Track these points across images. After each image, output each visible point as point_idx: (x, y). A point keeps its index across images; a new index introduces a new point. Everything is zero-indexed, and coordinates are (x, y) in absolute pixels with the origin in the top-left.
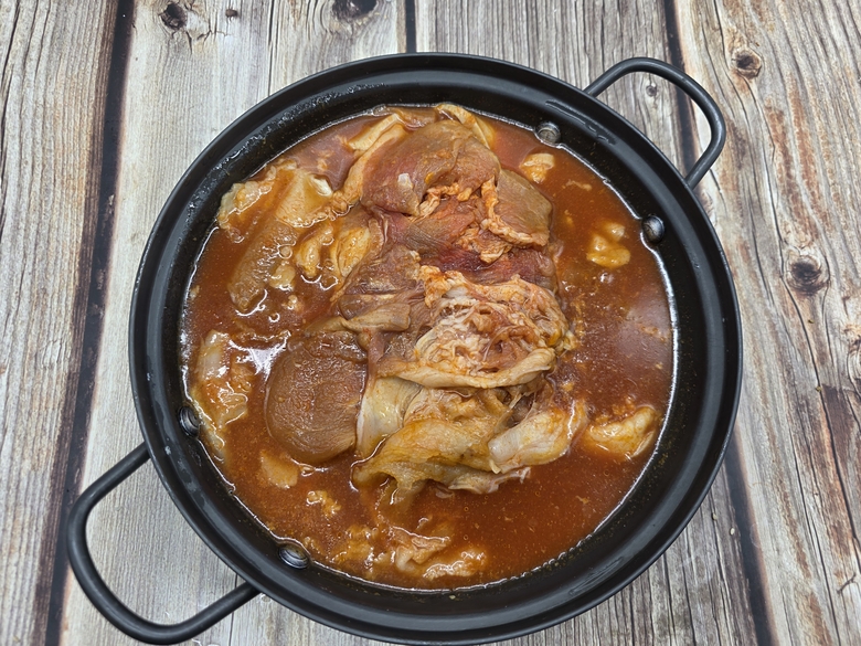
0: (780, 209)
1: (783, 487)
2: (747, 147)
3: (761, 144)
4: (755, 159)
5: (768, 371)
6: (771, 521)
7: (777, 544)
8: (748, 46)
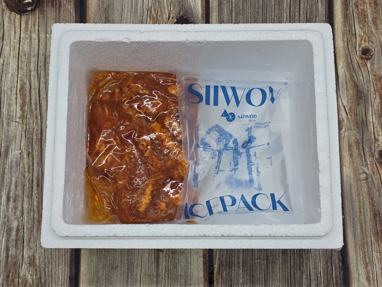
0: (376, 124)
1: (364, 249)
2: (363, 95)
3: (369, 93)
4: (366, 100)
5: (363, 199)
6: (357, 263)
7: (359, 272)
8: (368, 43)
